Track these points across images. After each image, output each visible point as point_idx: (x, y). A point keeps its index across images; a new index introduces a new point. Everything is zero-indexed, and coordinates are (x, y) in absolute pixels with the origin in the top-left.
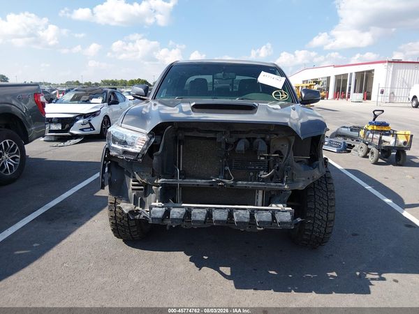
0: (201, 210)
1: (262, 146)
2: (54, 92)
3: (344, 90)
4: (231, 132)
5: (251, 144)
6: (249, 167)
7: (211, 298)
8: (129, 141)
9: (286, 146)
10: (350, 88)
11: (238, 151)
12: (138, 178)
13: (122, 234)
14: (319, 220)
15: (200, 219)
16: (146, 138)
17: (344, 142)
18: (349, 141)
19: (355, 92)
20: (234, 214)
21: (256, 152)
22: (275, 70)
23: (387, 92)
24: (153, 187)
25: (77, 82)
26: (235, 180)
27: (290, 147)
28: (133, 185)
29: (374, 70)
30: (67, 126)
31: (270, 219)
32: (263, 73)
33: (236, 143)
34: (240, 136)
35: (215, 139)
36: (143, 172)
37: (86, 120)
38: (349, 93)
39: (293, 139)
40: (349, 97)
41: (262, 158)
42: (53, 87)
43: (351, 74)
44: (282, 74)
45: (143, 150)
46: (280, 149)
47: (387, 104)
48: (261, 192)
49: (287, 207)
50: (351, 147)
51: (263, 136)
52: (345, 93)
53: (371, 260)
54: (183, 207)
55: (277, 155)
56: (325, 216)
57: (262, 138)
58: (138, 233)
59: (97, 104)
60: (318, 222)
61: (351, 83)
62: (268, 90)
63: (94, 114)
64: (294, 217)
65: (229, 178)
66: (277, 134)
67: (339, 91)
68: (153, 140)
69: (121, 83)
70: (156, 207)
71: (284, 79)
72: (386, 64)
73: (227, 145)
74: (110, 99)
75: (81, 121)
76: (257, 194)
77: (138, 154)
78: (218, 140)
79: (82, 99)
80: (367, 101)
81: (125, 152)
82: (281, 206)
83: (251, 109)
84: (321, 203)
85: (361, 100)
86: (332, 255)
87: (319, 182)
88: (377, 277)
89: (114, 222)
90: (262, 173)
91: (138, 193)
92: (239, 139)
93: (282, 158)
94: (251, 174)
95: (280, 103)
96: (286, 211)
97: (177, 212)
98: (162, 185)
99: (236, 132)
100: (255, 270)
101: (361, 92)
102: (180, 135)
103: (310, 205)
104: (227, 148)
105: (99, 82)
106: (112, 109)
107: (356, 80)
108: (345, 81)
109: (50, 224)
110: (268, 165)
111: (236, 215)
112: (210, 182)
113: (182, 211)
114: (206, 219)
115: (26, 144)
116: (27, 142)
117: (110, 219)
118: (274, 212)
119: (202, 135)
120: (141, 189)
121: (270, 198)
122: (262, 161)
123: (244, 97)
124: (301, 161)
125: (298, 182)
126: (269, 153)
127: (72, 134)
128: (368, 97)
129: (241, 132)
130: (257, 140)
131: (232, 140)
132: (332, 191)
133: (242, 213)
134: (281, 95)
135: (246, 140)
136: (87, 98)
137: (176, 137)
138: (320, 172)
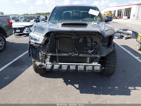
0: (66, 65)
1: (89, 40)
2: (19, 18)
3: (120, 15)
4: (77, 35)
5: (85, 39)
6: (84, 49)
7: (70, 97)
8: (37, 39)
9: (99, 40)
10: (123, 14)
11: (80, 42)
12: (42, 53)
13: (38, 72)
14: (111, 67)
15: (65, 69)
16: (43, 38)
17: (120, 35)
18: (122, 34)
19: (124, 16)
20: (78, 67)
21: (87, 42)
22: (95, 8)
23: (136, 16)
24: (48, 56)
25: (27, 14)
26: (79, 54)
27: (100, 40)
28: (41, 55)
29: (131, 8)
30: (22, 30)
31: (92, 69)
32: (91, 10)
33: (79, 39)
34: (81, 36)
35: (71, 38)
36: (44, 51)
37: (29, 28)
38: (122, 16)
39: (102, 37)
40: (122, 18)
41: (89, 45)
42: (19, 16)
43: (123, 9)
44: (98, 10)
45: (42, 42)
46: (96, 41)
47: (136, 20)
48: (89, 58)
49: (99, 64)
50: (123, 36)
51: (89, 36)
52: (121, 16)
53: (129, 81)
54: (59, 64)
55: (95, 43)
56: (113, 66)
57: (89, 37)
58: (44, 72)
59: (32, 22)
60: (110, 68)
61: (123, 12)
62: (93, 16)
63: (31, 26)
64: (101, 67)
65: (76, 53)
66: (95, 35)
67: (119, 15)
68: (46, 39)
69: (42, 14)
70: (48, 64)
71: (99, 12)
72: (136, 5)
73: (76, 40)
74: (37, 20)
75: (27, 29)
76: (87, 58)
77: (41, 44)
78: (72, 38)
79: (27, 20)
80: (128, 19)
81: (36, 43)
82: (96, 63)
83: (85, 25)
84: (112, 61)
85: (127, 19)
86: (115, 79)
87: (111, 53)
88: (134, 88)
89: (35, 68)
90: (89, 51)
91: (42, 58)
92: (80, 38)
93: (97, 44)
94: (85, 51)
95: (97, 22)
96: (98, 66)
97: (56, 67)
98: (50, 56)
99: (79, 35)
100: (86, 85)
101: (126, 16)
102: (57, 36)
103: (108, 62)
104: (75, 41)
105: (35, 14)
106: (37, 24)
107: (125, 12)
108: (121, 12)
109: (14, 67)
110: (92, 48)
111: (79, 67)
112: (69, 55)
113: (58, 66)
114: (67, 69)
115: (6, 38)
116: (6, 37)
117: (33, 67)
118: (93, 66)
119: (65, 36)
120: (44, 57)
121: (92, 60)
122: (89, 46)
123: (83, 20)
124: (105, 45)
125: (103, 54)
126: (92, 42)
127: (24, 33)
128: (129, 18)
129: (81, 35)
130: (87, 38)
131: (78, 38)
132: (116, 56)
133: (81, 66)
134: (97, 19)
135: (83, 38)
136: (29, 20)
137: (56, 37)
138: (112, 50)
